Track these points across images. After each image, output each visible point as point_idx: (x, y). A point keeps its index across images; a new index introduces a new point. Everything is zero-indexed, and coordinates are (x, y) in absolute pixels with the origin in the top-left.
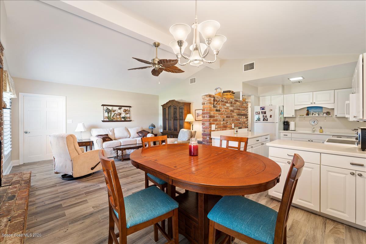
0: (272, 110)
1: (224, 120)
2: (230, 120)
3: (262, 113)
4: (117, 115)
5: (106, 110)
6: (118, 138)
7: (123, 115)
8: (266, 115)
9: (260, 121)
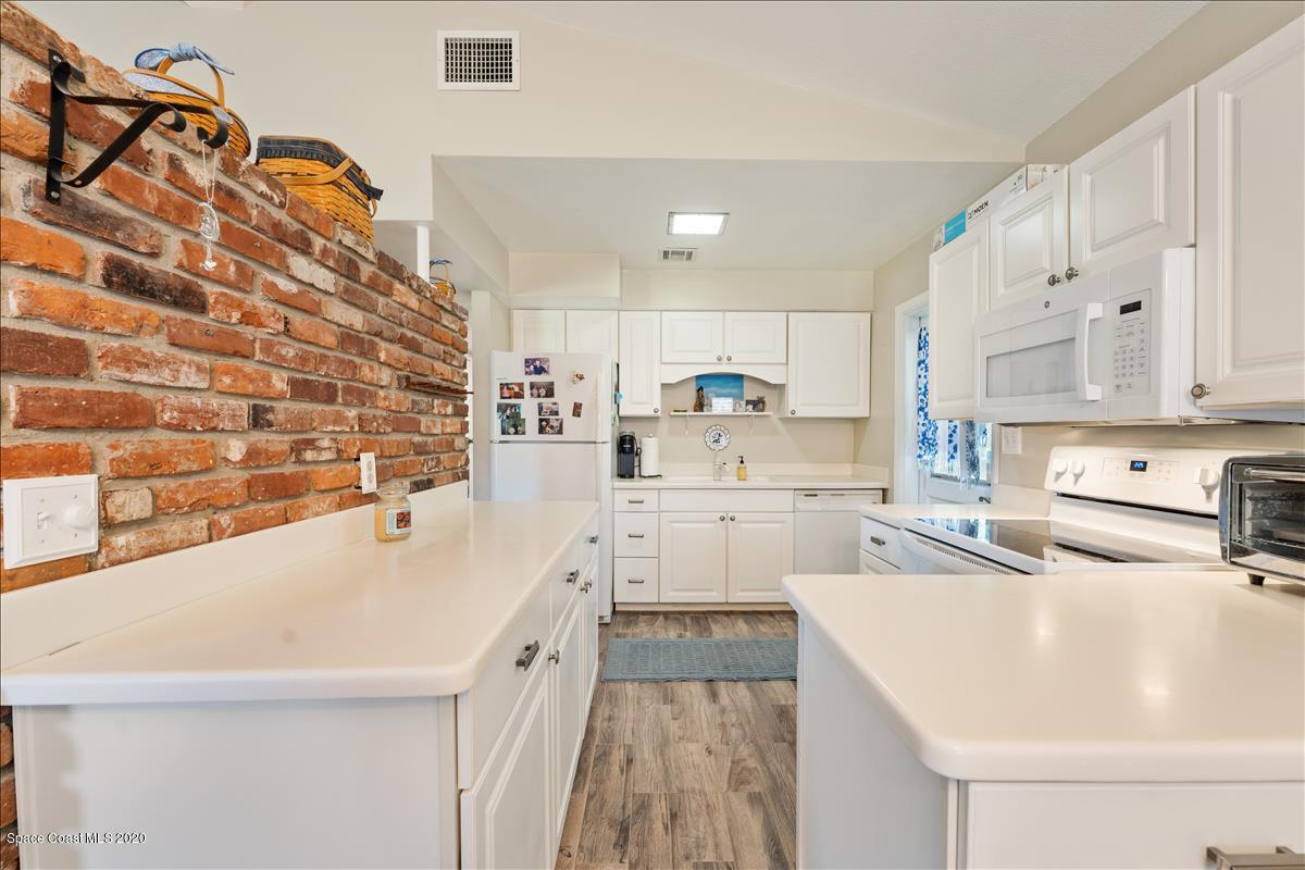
0: (581, 378)
1: (258, 419)
2: (339, 419)
3: (535, 391)
8: (555, 404)
9: (524, 433)
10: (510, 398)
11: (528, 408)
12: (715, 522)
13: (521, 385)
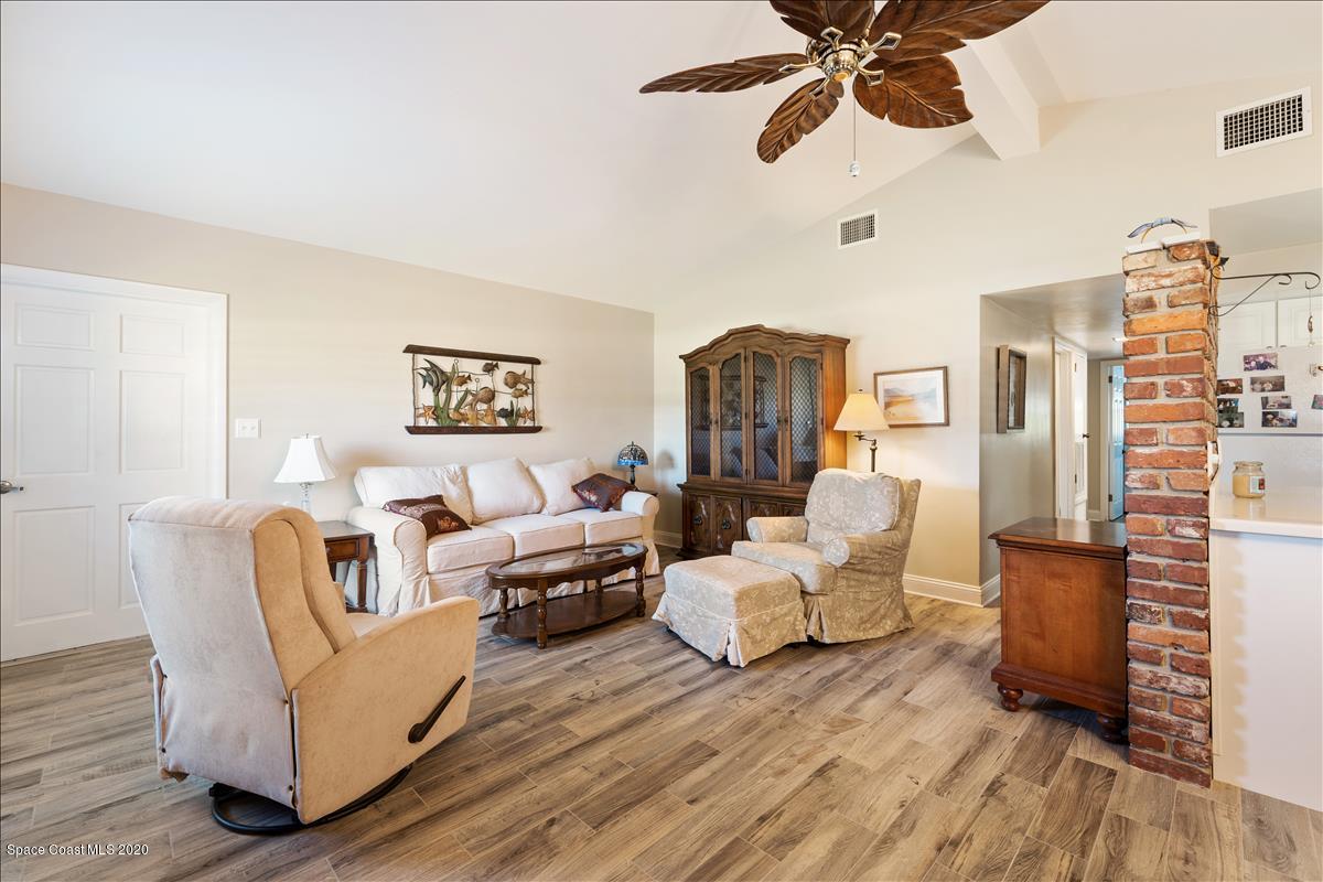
3: (1258, 386)
4: (477, 399)
5: (424, 373)
6: (487, 516)
7: (503, 401)
8: (1286, 397)
9: (1242, 426)
11: (1248, 402)
13: (1239, 381)
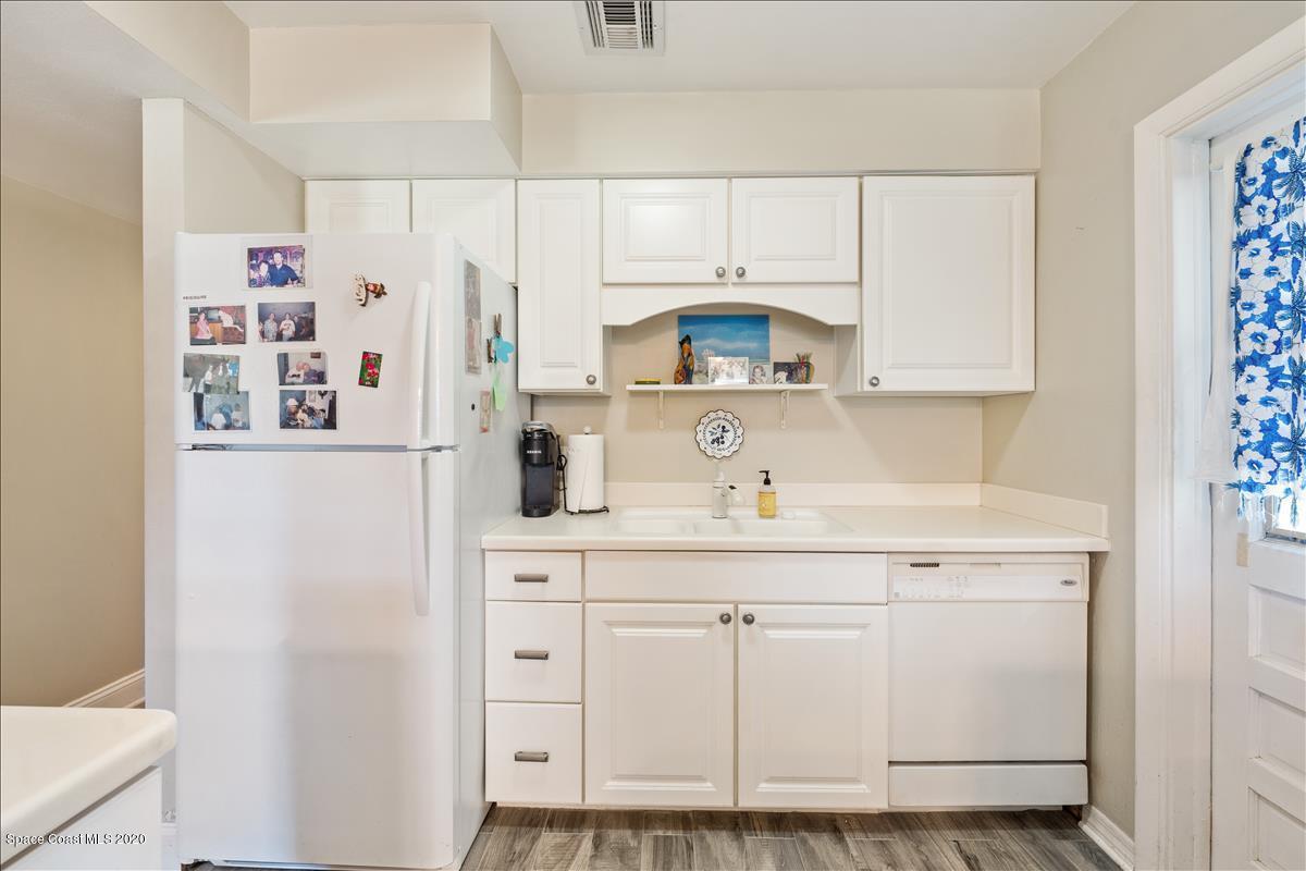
0: (379, 292)
3: (271, 326)
8: (317, 356)
9: (246, 427)
10: (212, 342)
11: (256, 366)
12: (709, 625)
13: (238, 312)
